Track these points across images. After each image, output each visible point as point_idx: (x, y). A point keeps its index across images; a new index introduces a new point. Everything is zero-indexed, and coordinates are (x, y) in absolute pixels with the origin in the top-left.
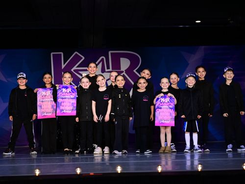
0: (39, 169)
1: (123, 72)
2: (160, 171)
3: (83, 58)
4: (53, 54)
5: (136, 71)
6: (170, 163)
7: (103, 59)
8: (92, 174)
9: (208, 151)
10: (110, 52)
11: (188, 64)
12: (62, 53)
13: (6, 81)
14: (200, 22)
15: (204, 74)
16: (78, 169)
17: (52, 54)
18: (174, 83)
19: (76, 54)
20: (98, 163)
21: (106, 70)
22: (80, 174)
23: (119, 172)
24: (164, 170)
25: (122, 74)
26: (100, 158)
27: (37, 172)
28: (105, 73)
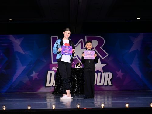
1: (94, 48)
4: (52, 38)
5: (102, 48)
7: (82, 40)
8: (85, 108)
10: (86, 37)
11: (133, 44)
12: (57, 37)
13: (24, 53)
14: (139, 18)
17: (51, 37)
21: (84, 47)
25: (93, 50)
28: (83, 49)
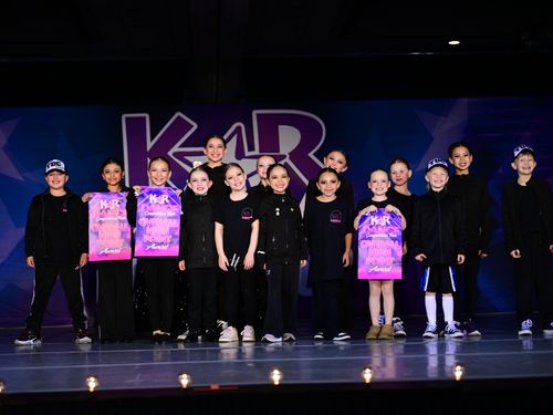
0: (95, 377)
1: (285, 156)
2: (368, 381)
3: (195, 126)
4: (127, 119)
5: (315, 154)
6: (390, 362)
7: (239, 128)
8: (215, 387)
9: (477, 335)
10: (255, 113)
11: (433, 139)
12: (147, 116)
13: (20, 178)
14: (457, 43)
15: (468, 160)
16: (185, 376)
17: (124, 117)
18: (399, 183)
19: (179, 117)
20: (228, 364)
21: (247, 153)
22: (189, 388)
23: (277, 383)
24: (379, 377)
26: (233, 352)
27: (92, 384)
28: (244, 160)
